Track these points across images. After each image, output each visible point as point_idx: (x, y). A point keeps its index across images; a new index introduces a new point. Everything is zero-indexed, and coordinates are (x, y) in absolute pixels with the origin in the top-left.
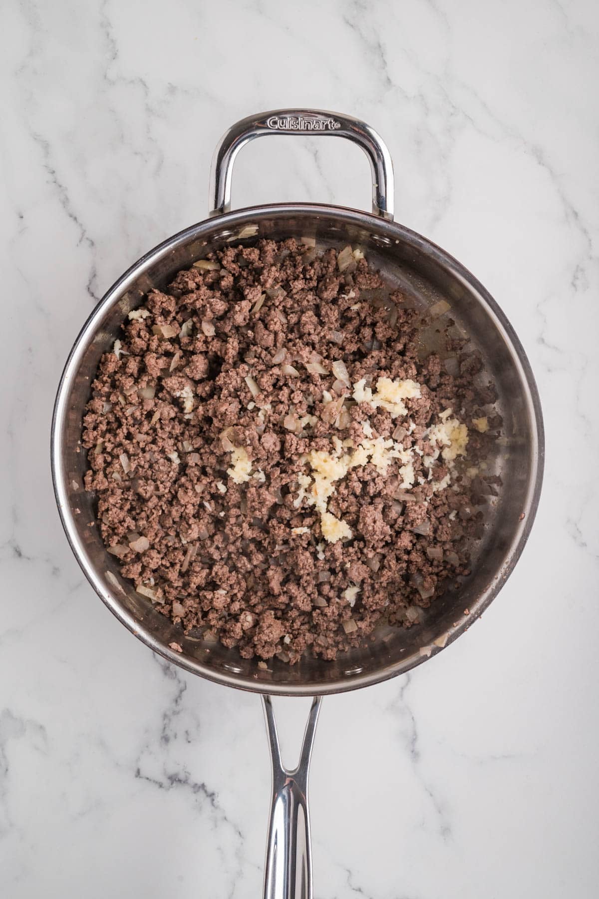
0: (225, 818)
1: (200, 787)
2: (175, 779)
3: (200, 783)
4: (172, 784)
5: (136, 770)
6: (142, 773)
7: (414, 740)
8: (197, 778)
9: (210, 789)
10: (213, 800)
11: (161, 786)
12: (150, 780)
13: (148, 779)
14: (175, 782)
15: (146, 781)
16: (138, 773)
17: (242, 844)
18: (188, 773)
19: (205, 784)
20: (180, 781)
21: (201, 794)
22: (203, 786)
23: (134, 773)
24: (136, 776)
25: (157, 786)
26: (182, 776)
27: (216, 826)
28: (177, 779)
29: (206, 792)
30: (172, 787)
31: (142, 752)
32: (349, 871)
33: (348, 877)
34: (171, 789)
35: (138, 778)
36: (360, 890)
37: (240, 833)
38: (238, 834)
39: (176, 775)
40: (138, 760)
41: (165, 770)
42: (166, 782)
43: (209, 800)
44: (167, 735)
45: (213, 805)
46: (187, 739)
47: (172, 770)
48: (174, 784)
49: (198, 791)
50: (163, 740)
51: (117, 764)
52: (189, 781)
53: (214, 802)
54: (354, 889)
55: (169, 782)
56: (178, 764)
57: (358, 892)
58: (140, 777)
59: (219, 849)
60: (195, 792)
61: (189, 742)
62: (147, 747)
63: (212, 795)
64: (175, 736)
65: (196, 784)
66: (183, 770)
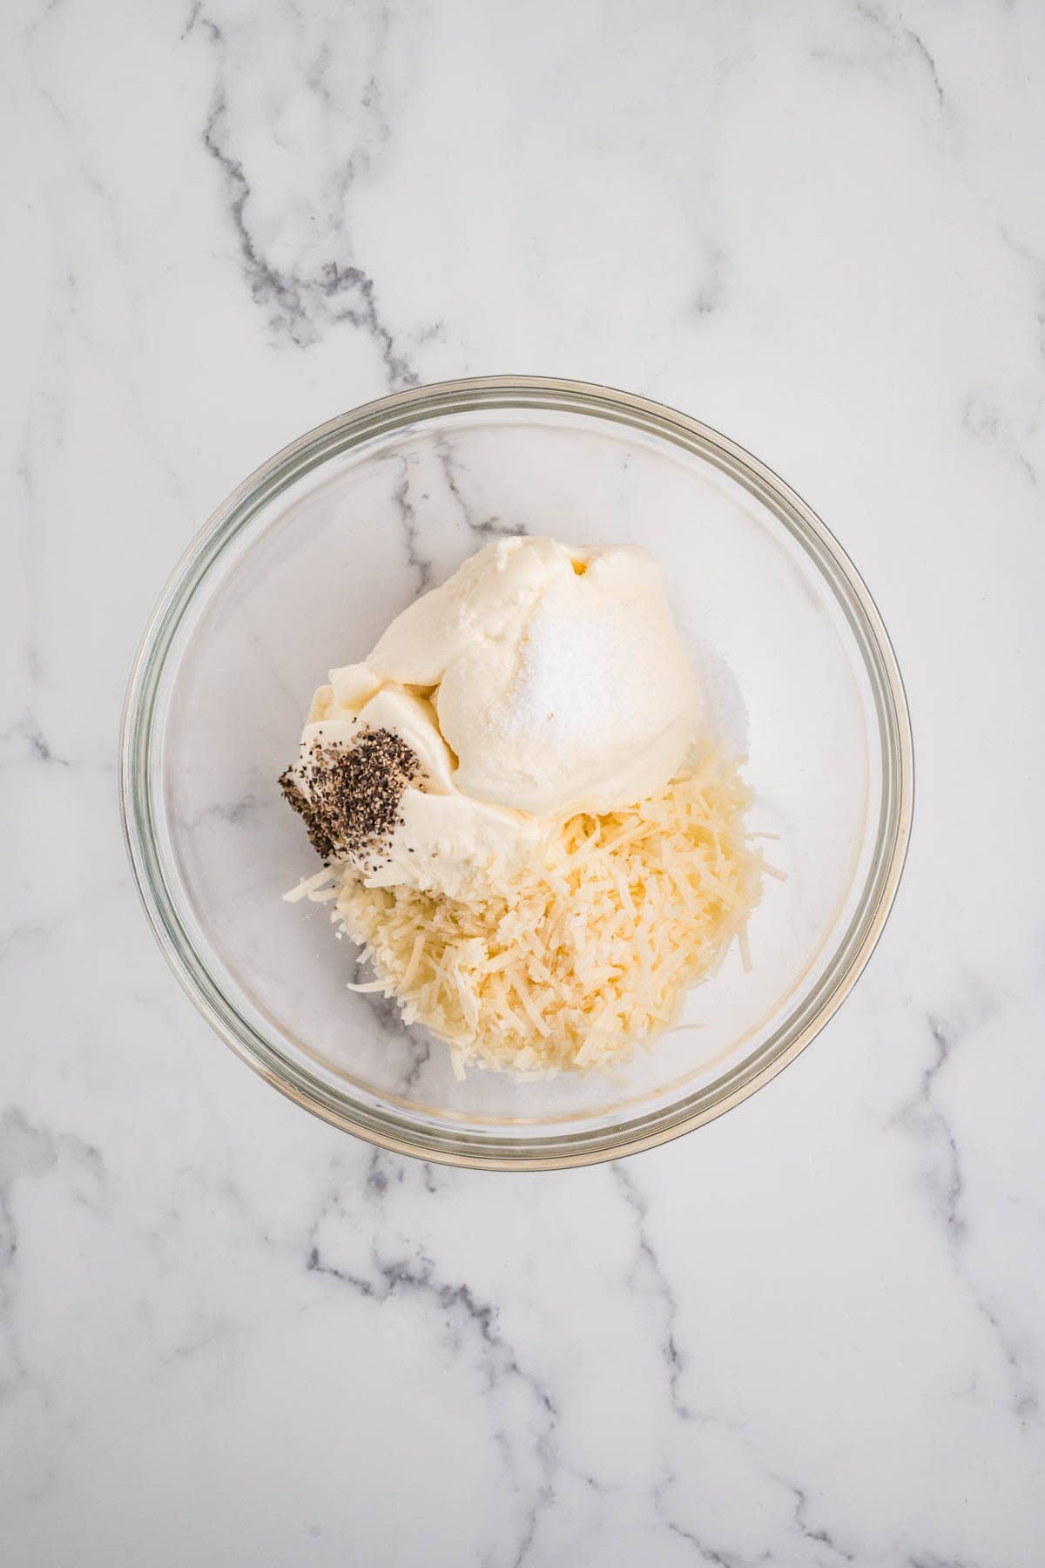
0: (514, 1367)
1: (456, 1294)
2: (398, 1276)
3: (456, 1284)
4: (392, 1285)
5: (309, 1251)
6: (325, 1260)
7: (955, 1193)
8: (448, 1273)
9: (480, 1296)
10: (486, 1324)
11: (366, 1290)
12: (342, 1277)
13: (336, 1273)
14: (398, 1281)
15: (335, 1278)
16: (314, 1260)
17: (552, 1426)
18: (430, 1261)
19: (469, 1287)
20: (410, 1279)
21: (459, 1312)
22: (464, 1292)
23: (302, 1260)
24: (311, 1267)
25: (355, 1293)
26: (415, 1268)
27: (493, 1384)
28: (403, 1276)
29: (470, 1305)
30: (391, 1294)
31: (324, 1212)
32: (799, 1493)
33: (798, 1508)
34: (389, 1298)
35: (313, 1272)
36: (824, 1537)
37: (547, 1401)
38: (543, 1403)
39: (402, 1265)
40: (314, 1229)
41: (376, 1252)
42: (378, 1281)
43: (476, 1324)
44: (380, 1173)
45: (486, 1335)
46: (427, 1183)
47: (393, 1253)
48: (397, 1288)
49: (452, 1303)
50: (373, 1183)
51: (266, 1238)
52: (431, 1282)
53: (491, 1329)
54: (810, 1535)
55: (385, 1281)
56: (408, 1241)
57: (821, 1543)
58: (318, 1269)
59: (499, 1437)
60: (445, 1306)
61: (432, 1190)
62: (336, 1200)
63: (483, 1315)
64: (401, 1178)
65: (446, 1289)
66: (418, 1254)
